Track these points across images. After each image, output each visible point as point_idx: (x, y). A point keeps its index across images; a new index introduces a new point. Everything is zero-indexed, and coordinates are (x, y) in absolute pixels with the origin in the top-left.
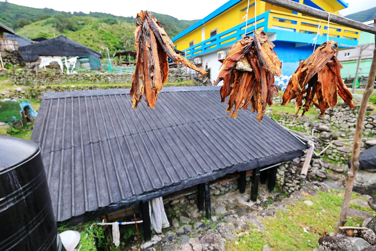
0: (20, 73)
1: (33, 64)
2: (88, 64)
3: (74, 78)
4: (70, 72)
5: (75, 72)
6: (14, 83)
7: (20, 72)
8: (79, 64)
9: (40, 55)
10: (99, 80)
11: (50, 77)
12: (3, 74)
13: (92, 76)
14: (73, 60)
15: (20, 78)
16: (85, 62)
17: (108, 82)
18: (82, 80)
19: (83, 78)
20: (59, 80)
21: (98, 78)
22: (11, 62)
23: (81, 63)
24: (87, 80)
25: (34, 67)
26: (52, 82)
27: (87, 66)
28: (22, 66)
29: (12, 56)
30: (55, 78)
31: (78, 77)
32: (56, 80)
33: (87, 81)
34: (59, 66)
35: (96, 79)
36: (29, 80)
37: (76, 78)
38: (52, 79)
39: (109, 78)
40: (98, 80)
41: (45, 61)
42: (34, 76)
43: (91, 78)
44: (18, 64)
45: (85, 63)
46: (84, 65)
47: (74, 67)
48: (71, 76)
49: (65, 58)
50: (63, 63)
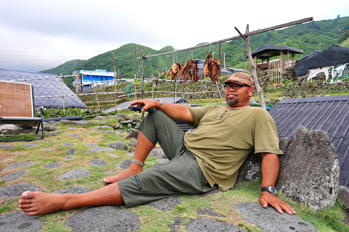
4: (334, 81)
5: (339, 81)
6: (284, 95)
8: (348, 71)
9: (310, 69)
14: (341, 68)
15: (289, 90)
18: (345, 89)
19: (347, 87)
22: (288, 78)
28: (295, 80)
29: (289, 73)
30: (317, 89)
36: (295, 92)
37: (338, 87)
38: (313, 90)
44: (292, 79)
48: (332, 86)
49: (333, 67)
50: (329, 73)
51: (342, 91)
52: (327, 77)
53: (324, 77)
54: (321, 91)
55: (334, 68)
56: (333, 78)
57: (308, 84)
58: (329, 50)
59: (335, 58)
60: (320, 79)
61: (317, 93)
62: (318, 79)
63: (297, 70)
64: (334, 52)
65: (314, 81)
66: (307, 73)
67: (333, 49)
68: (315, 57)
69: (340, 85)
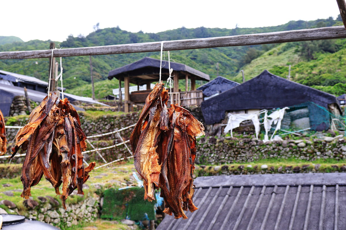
2: (306, 120)
3: (274, 149)
4: (269, 138)
5: (277, 138)
8: (289, 121)
9: (230, 112)
10: (322, 152)
13: (307, 144)
14: (279, 114)
16: (301, 116)
18: (287, 153)
19: (290, 150)
21: (320, 150)
23: (293, 118)
24: (297, 153)
27: (303, 123)
31: (281, 148)
33: (298, 156)
35: (316, 150)
37: (276, 150)
39: (344, 148)
40: (319, 153)
41: (235, 120)
43: (305, 149)
45: (300, 118)
46: (298, 122)
47: (278, 127)
48: (268, 146)
49: (266, 111)
50: (260, 122)
51: (283, 157)
52: (257, 129)
53: (252, 130)
54: (251, 155)
55: (268, 114)
56: (267, 131)
57: (228, 141)
58: (258, 80)
59: (267, 95)
60: (246, 132)
61: (244, 158)
62: (242, 133)
63: (207, 113)
64: (265, 85)
65: (236, 135)
66: (224, 119)
67: (264, 79)
68: (236, 92)
69: (280, 145)
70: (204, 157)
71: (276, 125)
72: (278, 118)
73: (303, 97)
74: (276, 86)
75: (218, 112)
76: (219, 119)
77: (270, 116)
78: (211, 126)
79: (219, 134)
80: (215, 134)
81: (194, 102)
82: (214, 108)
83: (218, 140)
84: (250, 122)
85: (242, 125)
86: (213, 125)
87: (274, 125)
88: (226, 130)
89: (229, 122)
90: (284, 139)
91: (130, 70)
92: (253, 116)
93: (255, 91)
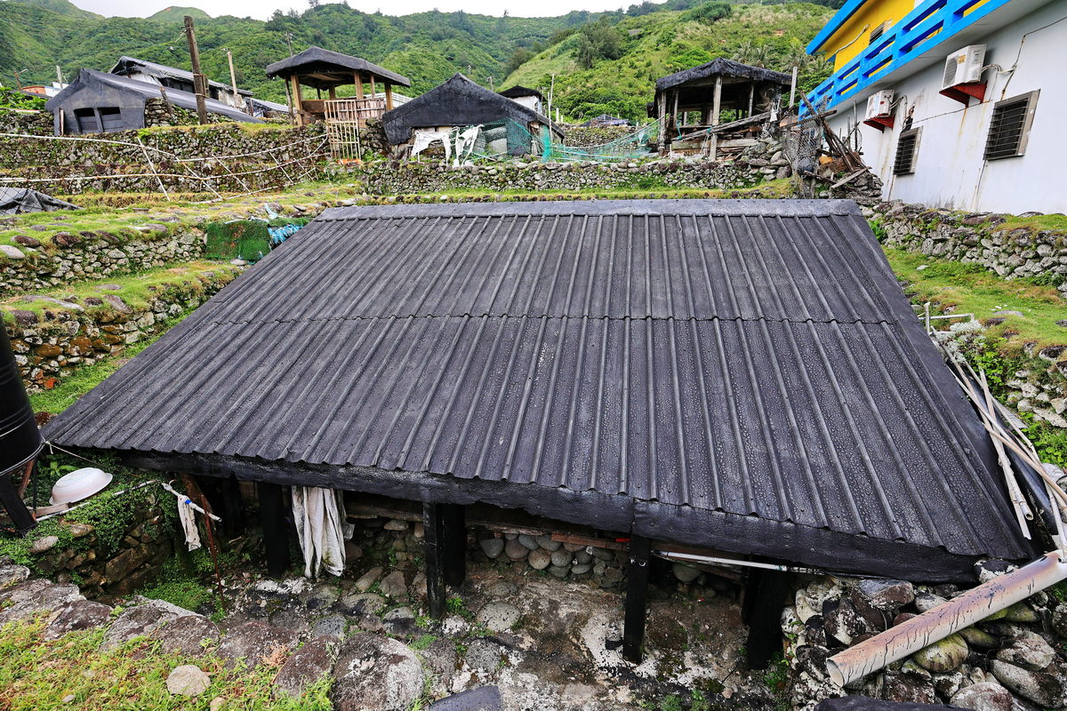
0: (376, 169)
1: (402, 147)
2: (503, 141)
3: (463, 176)
4: (460, 163)
5: (468, 164)
6: (363, 189)
7: (376, 166)
8: (483, 142)
9: (416, 128)
10: (514, 181)
11: (420, 177)
12: (351, 171)
13: (498, 171)
14: (472, 133)
15: (374, 179)
16: (498, 137)
17: (534, 188)
18: (477, 181)
19: (480, 178)
20: (435, 183)
21: (512, 178)
22: (371, 146)
23: (489, 139)
24: (487, 182)
25: (403, 153)
26: (422, 189)
27: (500, 145)
28: (386, 153)
29: (374, 133)
30: (429, 178)
31: (470, 175)
32: (429, 183)
33: (488, 185)
34: (444, 151)
35: (508, 179)
36: (388, 183)
37: (465, 178)
38: (423, 182)
39: (537, 176)
40: (510, 182)
41: (423, 139)
42: (395, 174)
43: (496, 177)
44: (381, 151)
45: (497, 139)
46: (494, 143)
47: (471, 150)
48: (457, 173)
49: (457, 129)
50: (451, 142)
51: (473, 187)
52: (448, 152)
53: (442, 152)
54: (438, 183)
55: (460, 133)
56: (458, 155)
57: (413, 166)
58: (448, 86)
59: (460, 108)
60: (435, 155)
61: (430, 188)
62: (431, 156)
63: (390, 129)
64: (458, 93)
65: (425, 159)
66: (409, 139)
67: (456, 85)
68: (423, 102)
69: (470, 172)
70: (386, 186)
71: (469, 147)
72: (471, 139)
73: (501, 112)
74: (470, 95)
75: (402, 128)
76: (404, 138)
77: (462, 135)
78: (396, 147)
79: (404, 158)
80: (400, 157)
81: (375, 114)
82: (398, 123)
83: (401, 165)
84: (440, 142)
85: (431, 147)
86: (399, 145)
87: (466, 147)
88: (414, 152)
89: (416, 142)
90: (476, 164)
91: (295, 64)
92: (444, 134)
93: (445, 101)
